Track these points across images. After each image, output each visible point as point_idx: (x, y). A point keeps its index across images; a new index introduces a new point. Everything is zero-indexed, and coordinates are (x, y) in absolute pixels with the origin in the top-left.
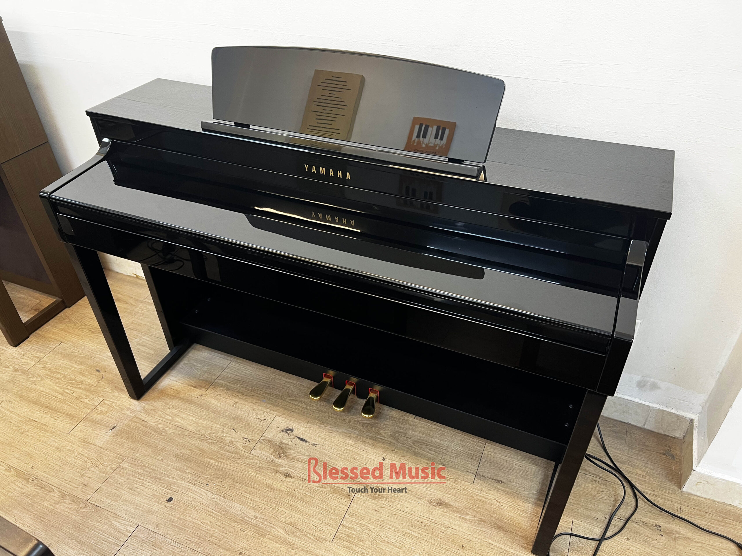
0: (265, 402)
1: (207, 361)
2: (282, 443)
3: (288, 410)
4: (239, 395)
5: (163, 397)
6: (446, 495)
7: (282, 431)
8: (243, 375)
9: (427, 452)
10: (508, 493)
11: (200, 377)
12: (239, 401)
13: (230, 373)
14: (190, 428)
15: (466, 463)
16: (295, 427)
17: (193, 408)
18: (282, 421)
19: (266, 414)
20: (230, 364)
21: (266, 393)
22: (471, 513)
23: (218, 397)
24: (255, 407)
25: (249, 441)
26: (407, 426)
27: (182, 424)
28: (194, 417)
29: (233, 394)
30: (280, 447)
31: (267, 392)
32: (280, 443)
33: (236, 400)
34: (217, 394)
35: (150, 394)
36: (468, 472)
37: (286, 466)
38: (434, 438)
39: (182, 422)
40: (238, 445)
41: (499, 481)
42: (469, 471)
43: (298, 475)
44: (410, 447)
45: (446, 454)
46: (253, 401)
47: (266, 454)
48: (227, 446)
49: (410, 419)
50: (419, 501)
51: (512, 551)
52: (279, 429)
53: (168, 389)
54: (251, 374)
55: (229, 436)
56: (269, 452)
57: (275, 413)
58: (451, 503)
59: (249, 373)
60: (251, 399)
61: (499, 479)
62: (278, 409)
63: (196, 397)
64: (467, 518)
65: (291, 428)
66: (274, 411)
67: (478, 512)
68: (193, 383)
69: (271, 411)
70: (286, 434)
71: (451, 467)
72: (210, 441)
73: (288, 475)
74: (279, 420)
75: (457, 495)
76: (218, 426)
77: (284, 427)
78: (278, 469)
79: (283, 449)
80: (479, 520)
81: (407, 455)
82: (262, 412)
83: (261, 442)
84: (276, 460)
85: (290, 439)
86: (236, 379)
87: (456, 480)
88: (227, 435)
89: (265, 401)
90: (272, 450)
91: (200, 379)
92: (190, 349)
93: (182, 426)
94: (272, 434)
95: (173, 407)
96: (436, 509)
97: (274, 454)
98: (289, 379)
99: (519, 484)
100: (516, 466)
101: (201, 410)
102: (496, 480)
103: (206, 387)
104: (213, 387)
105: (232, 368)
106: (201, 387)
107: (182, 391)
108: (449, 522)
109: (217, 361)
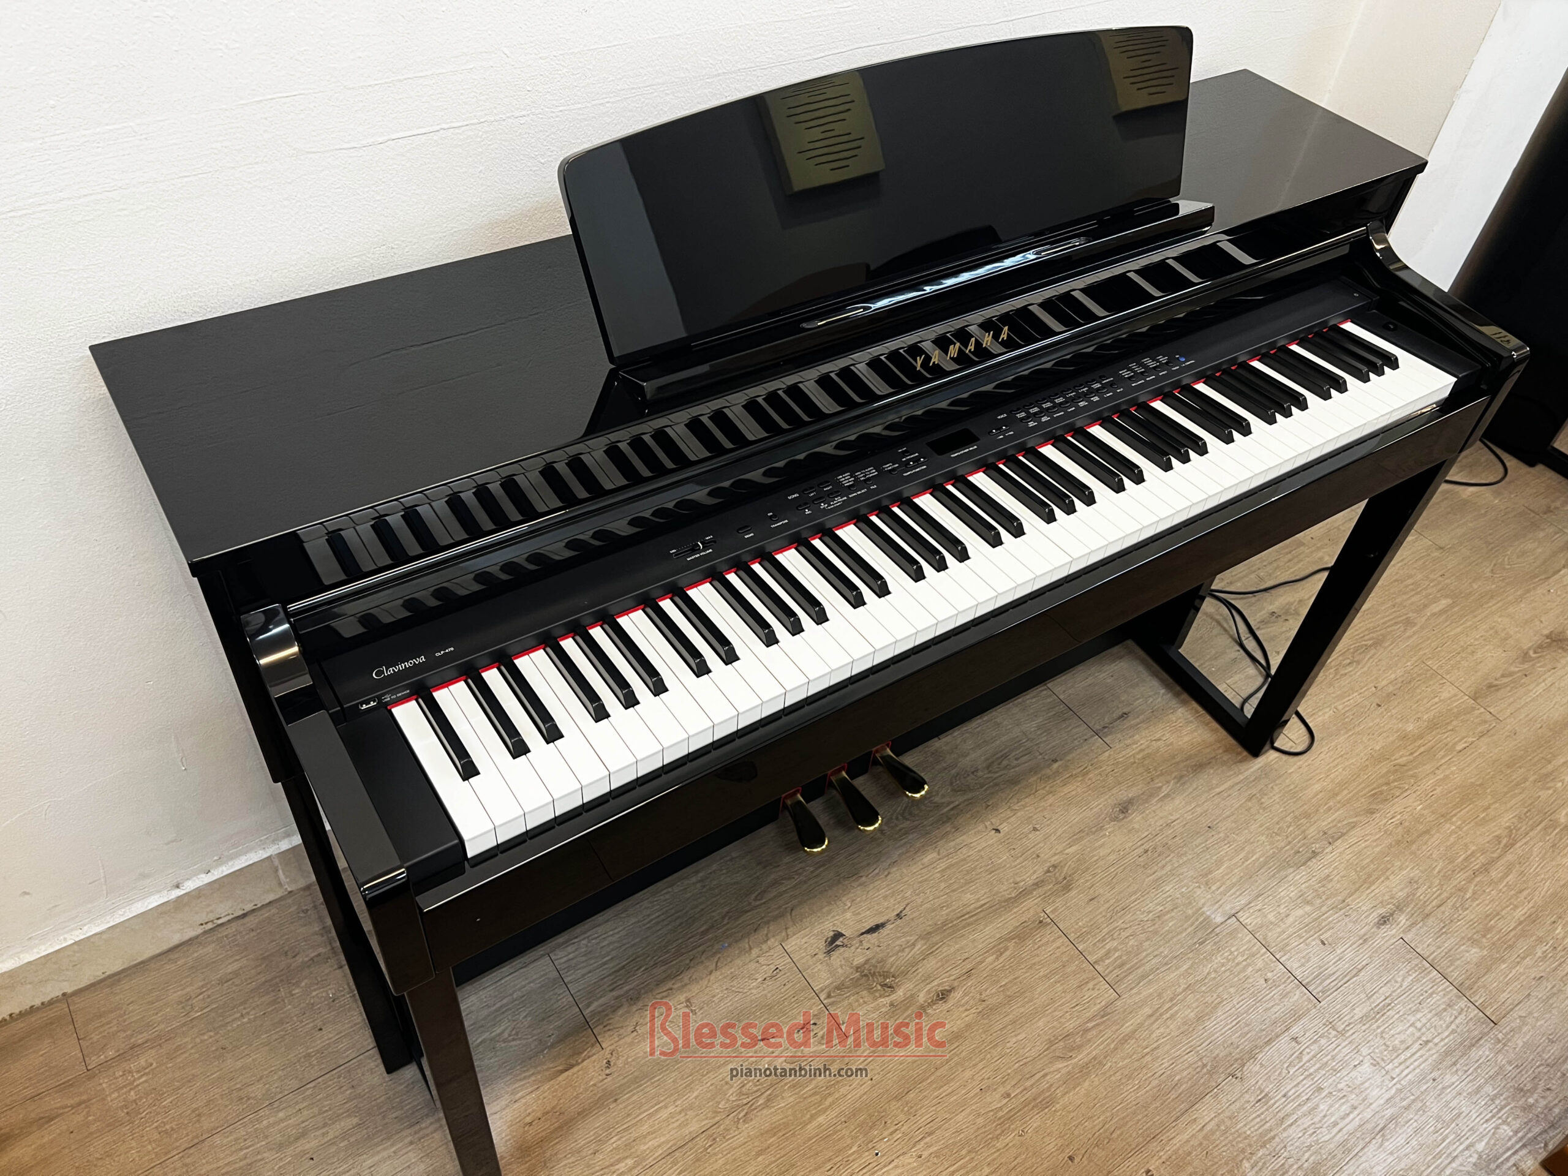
0: (730, 945)
2: (859, 968)
3: (781, 915)
4: (669, 985)
5: (544, 1152)
6: (1114, 792)
7: (829, 952)
8: (614, 953)
9: (1019, 765)
10: (1147, 720)
11: (546, 1042)
12: (688, 995)
13: (584, 975)
14: (694, 1127)
15: (1068, 732)
17: (635, 1098)
18: (804, 941)
20: (556, 963)
21: (704, 933)
22: (1160, 782)
23: (641, 1030)
24: (727, 971)
26: (949, 759)
27: (668, 1142)
28: (666, 1107)
29: (658, 996)
30: (866, 975)
31: (703, 929)
32: (857, 972)
33: (682, 998)
34: (631, 1028)
36: (1086, 740)
37: (919, 987)
38: (997, 740)
39: (663, 1139)
41: (1122, 716)
42: (1085, 738)
43: (953, 978)
44: (994, 782)
45: (1037, 744)
46: (707, 967)
47: (868, 1007)
50: (1104, 832)
51: (1241, 777)
52: (821, 956)
53: (528, 1132)
54: (623, 933)
56: (866, 999)
57: (773, 942)
58: (1130, 795)
59: (618, 936)
60: (701, 967)
61: (1120, 714)
62: (765, 932)
63: (605, 1077)
64: (1166, 792)
65: (832, 934)
66: (766, 941)
67: (1162, 774)
68: (552, 1065)
69: (764, 947)
71: (1066, 754)
73: (943, 996)
74: (796, 944)
75: (1120, 780)
77: (822, 945)
78: (918, 1005)
79: (874, 972)
80: (1176, 780)
81: (1009, 795)
82: (753, 965)
83: (831, 1004)
84: (893, 997)
85: (859, 950)
86: (613, 970)
87: (1093, 762)
89: (726, 945)
90: (865, 993)
91: (551, 1047)
93: (674, 1144)
94: (824, 975)
95: (601, 1142)
96: (1131, 821)
97: (877, 994)
98: (697, 872)
99: (1139, 698)
100: (1109, 681)
101: (652, 1083)
102: (1119, 718)
103: (587, 1043)
104: (601, 1027)
105: (573, 963)
106: (582, 1053)
107: (561, 1101)
108: (1162, 818)
109: (523, 983)
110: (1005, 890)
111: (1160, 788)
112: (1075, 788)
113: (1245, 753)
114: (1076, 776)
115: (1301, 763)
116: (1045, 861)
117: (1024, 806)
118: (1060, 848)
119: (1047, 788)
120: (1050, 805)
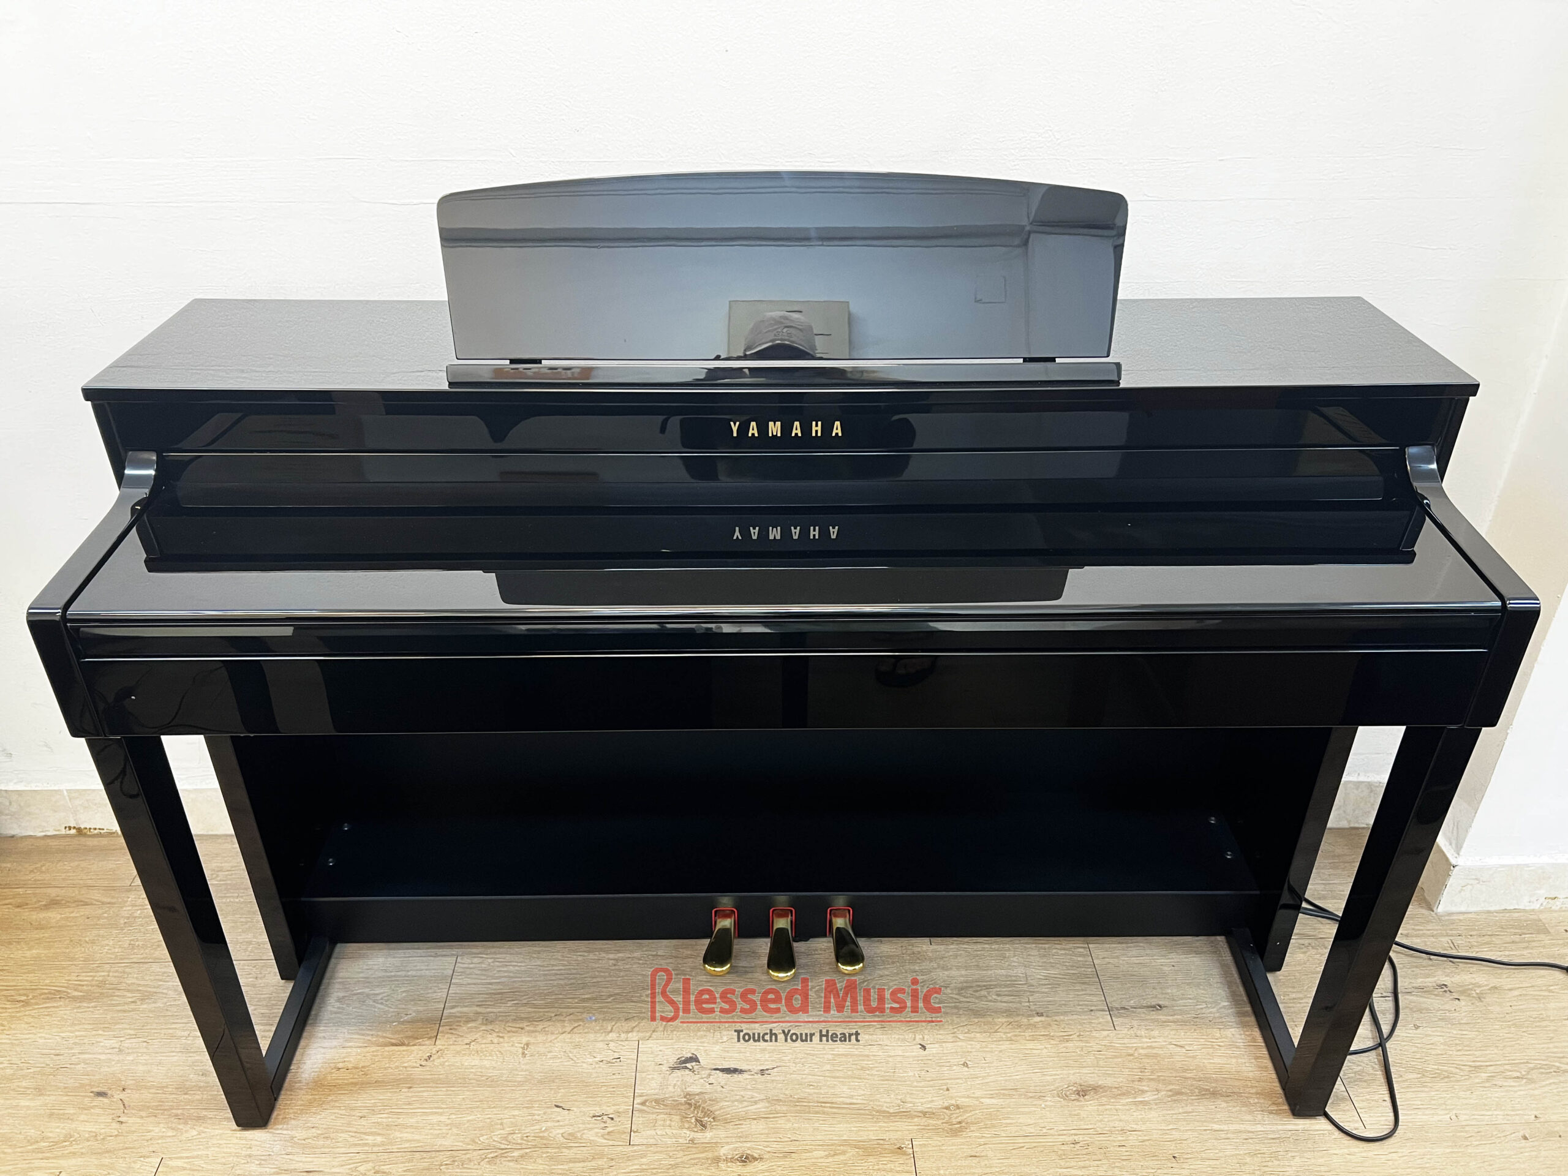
0: (596, 1020)
1: (395, 976)
2: (690, 1095)
4: (524, 1024)
5: (329, 1095)
6: (1085, 1071)
7: (674, 1068)
8: (503, 980)
9: (995, 1001)
10: (1184, 1023)
11: (401, 1017)
12: (532, 1040)
13: (469, 984)
14: (447, 1143)
15: (1078, 995)
16: (697, 1050)
17: (425, 1094)
18: (661, 1048)
19: (612, 1045)
20: (457, 965)
21: (584, 1000)
22: (1148, 1086)
23: (473, 1046)
24: (577, 1038)
25: (612, 1119)
26: (926, 965)
27: (418, 1141)
28: (441, 1114)
29: (508, 1029)
30: (690, 1104)
31: (586, 996)
32: (685, 1097)
33: (525, 1039)
34: (467, 1041)
35: (287, 1103)
36: (1092, 1010)
37: (729, 1140)
38: (991, 970)
39: (417, 1137)
40: (590, 1135)
41: (1154, 1007)
42: (1093, 1008)
43: (768, 1149)
44: (957, 1004)
45: (1034, 992)
46: (564, 1027)
47: (669, 1131)
48: (564, 1150)
49: (924, 949)
50: (1041, 1102)
51: (1259, 1128)
52: (664, 1068)
53: (332, 1073)
54: (523, 968)
55: (557, 1124)
56: (673, 1124)
57: (634, 1036)
58: (1100, 1083)
59: (517, 968)
60: (559, 1025)
61: (1153, 1003)
62: (634, 1025)
63: (418, 1065)
64: (1146, 1099)
65: (689, 1055)
66: (628, 1032)
67: (1158, 1080)
68: (390, 1036)
69: (623, 1036)
70: (687, 1071)
71: (1057, 1014)
72: (516, 1154)
73: (745, 1159)
74: (651, 1048)
75: (1101, 1063)
76: (516, 1112)
77: (673, 1060)
78: (716, 1154)
79: (700, 1106)
80: (1170, 1093)
81: (963, 1022)
82: (601, 1045)
83: (640, 1111)
84: (699, 1135)
85: (702, 1080)
86: (493, 991)
87: (1082, 1033)
88: (549, 1124)
89: (594, 1018)
90: (677, 1118)
91: (403, 1023)
92: (333, 961)
93: (422, 1147)
94: (654, 1084)
95: (373, 1111)
96: (1082, 1106)
97: (687, 1125)
98: (619, 951)
99: (1190, 999)
100: (1165, 968)
101: (447, 1090)
102: (1148, 1007)
103: (428, 1034)
104: (448, 1027)
105: (468, 971)
106: (418, 1039)
107: (373, 1066)
108: (1120, 1121)
109: (423, 968)
110: (887, 1102)
111: (1143, 1092)
112: (1042, 1049)
113: (1286, 1107)
114: (1052, 1038)
115: (1356, 1150)
116: (952, 1098)
117: (971, 1039)
118: (978, 1093)
119: (1009, 1035)
120: (1001, 1051)
